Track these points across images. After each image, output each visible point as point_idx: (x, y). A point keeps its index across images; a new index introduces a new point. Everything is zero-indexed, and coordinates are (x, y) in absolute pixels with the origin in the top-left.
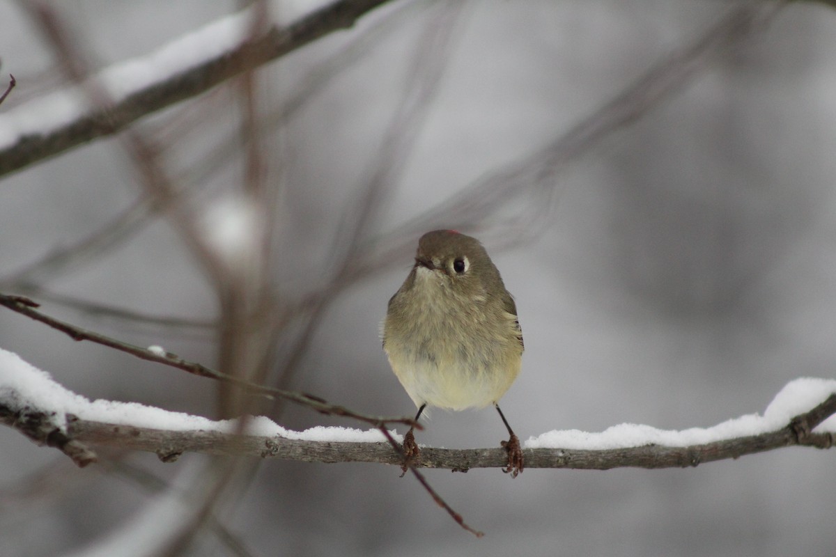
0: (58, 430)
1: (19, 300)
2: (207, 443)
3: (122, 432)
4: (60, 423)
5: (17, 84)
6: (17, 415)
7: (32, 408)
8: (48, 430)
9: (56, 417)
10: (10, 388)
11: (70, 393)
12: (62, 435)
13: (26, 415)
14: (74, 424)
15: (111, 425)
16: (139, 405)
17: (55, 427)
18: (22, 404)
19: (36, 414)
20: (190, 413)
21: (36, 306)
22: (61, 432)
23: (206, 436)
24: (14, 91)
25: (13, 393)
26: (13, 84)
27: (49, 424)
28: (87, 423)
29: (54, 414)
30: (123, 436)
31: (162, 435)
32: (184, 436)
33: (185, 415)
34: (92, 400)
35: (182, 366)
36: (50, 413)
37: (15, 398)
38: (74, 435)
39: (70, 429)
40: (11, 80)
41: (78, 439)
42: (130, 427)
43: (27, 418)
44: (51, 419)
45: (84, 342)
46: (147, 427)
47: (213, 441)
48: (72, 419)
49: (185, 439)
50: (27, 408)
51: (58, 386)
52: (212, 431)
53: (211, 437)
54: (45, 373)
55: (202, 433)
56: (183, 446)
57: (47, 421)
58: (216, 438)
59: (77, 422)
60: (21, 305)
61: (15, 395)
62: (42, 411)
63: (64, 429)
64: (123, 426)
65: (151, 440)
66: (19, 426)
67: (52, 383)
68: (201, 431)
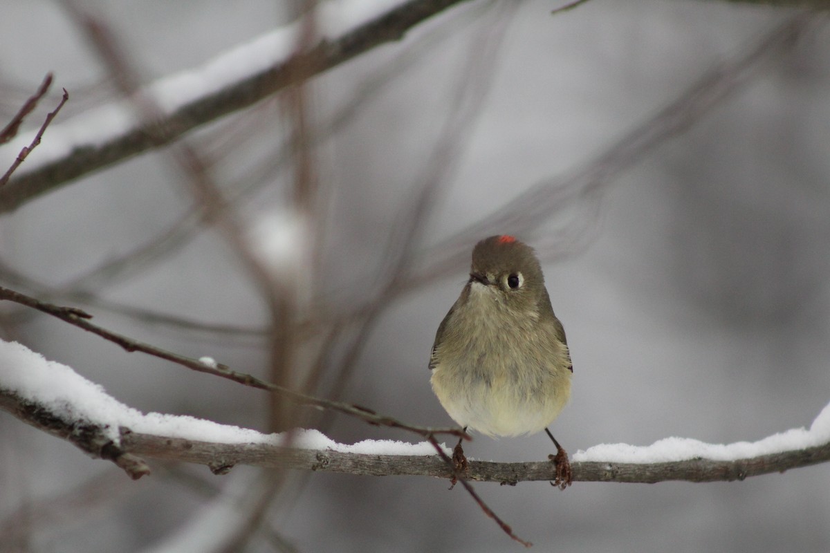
0: (112, 442)
1: (72, 311)
2: (258, 456)
3: (174, 444)
4: (114, 435)
5: (70, 97)
6: (71, 427)
7: (86, 421)
8: (102, 443)
9: (110, 430)
10: (64, 401)
11: (124, 406)
12: (115, 448)
13: (80, 428)
14: (127, 437)
15: (164, 438)
16: (191, 418)
17: (109, 439)
18: (76, 416)
19: (90, 426)
20: (241, 427)
21: (89, 317)
22: (114, 445)
23: (257, 449)
24: (67, 104)
25: (67, 405)
26: (66, 97)
27: (102, 437)
28: (140, 436)
29: (107, 427)
30: (175, 449)
31: (214, 448)
32: (236, 449)
33: (236, 428)
34: (145, 413)
35: (232, 377)
36: (104, 426)
37: (70, 411)
38: (127, 448)
39: (123, 442)
40: (64, 93)
41: (131, 451)
42: (182, 439)
43: (81, 431)
44: (104, 432)
45: (137, 353)
46: (198, 440)
47: (264, 454)
48: (125, 432)
49: (237, 452)
50: (81, 421)
51: (112, 399)
52: (263, 444)
53: (263, 450)
54: (99, 386)
55: (253, 446)
56: (234, 459)
57: (101, 434)
58: (267, 450)
59: (131, 434)
60: (74, 317)
61: (69, 408)
62: (96, 424)
63: (117, 441)
64: (176, 439)
65: (204, 453)
66: (73, 438)
67: (106, 396)
68: (252, 444)
